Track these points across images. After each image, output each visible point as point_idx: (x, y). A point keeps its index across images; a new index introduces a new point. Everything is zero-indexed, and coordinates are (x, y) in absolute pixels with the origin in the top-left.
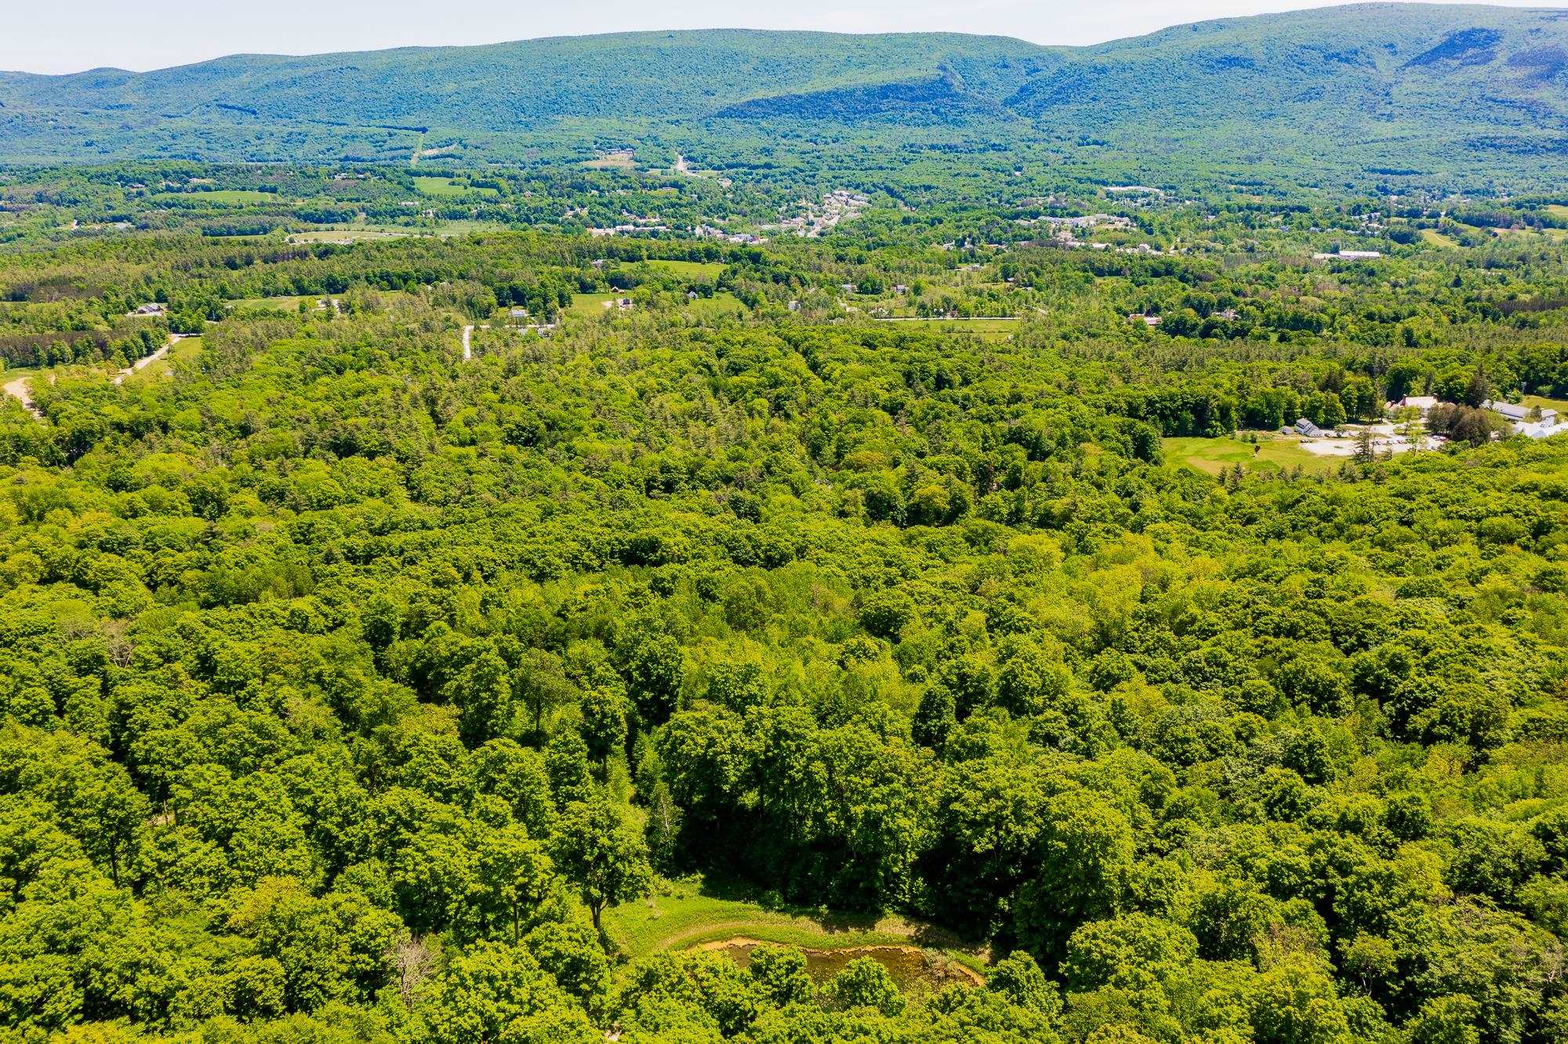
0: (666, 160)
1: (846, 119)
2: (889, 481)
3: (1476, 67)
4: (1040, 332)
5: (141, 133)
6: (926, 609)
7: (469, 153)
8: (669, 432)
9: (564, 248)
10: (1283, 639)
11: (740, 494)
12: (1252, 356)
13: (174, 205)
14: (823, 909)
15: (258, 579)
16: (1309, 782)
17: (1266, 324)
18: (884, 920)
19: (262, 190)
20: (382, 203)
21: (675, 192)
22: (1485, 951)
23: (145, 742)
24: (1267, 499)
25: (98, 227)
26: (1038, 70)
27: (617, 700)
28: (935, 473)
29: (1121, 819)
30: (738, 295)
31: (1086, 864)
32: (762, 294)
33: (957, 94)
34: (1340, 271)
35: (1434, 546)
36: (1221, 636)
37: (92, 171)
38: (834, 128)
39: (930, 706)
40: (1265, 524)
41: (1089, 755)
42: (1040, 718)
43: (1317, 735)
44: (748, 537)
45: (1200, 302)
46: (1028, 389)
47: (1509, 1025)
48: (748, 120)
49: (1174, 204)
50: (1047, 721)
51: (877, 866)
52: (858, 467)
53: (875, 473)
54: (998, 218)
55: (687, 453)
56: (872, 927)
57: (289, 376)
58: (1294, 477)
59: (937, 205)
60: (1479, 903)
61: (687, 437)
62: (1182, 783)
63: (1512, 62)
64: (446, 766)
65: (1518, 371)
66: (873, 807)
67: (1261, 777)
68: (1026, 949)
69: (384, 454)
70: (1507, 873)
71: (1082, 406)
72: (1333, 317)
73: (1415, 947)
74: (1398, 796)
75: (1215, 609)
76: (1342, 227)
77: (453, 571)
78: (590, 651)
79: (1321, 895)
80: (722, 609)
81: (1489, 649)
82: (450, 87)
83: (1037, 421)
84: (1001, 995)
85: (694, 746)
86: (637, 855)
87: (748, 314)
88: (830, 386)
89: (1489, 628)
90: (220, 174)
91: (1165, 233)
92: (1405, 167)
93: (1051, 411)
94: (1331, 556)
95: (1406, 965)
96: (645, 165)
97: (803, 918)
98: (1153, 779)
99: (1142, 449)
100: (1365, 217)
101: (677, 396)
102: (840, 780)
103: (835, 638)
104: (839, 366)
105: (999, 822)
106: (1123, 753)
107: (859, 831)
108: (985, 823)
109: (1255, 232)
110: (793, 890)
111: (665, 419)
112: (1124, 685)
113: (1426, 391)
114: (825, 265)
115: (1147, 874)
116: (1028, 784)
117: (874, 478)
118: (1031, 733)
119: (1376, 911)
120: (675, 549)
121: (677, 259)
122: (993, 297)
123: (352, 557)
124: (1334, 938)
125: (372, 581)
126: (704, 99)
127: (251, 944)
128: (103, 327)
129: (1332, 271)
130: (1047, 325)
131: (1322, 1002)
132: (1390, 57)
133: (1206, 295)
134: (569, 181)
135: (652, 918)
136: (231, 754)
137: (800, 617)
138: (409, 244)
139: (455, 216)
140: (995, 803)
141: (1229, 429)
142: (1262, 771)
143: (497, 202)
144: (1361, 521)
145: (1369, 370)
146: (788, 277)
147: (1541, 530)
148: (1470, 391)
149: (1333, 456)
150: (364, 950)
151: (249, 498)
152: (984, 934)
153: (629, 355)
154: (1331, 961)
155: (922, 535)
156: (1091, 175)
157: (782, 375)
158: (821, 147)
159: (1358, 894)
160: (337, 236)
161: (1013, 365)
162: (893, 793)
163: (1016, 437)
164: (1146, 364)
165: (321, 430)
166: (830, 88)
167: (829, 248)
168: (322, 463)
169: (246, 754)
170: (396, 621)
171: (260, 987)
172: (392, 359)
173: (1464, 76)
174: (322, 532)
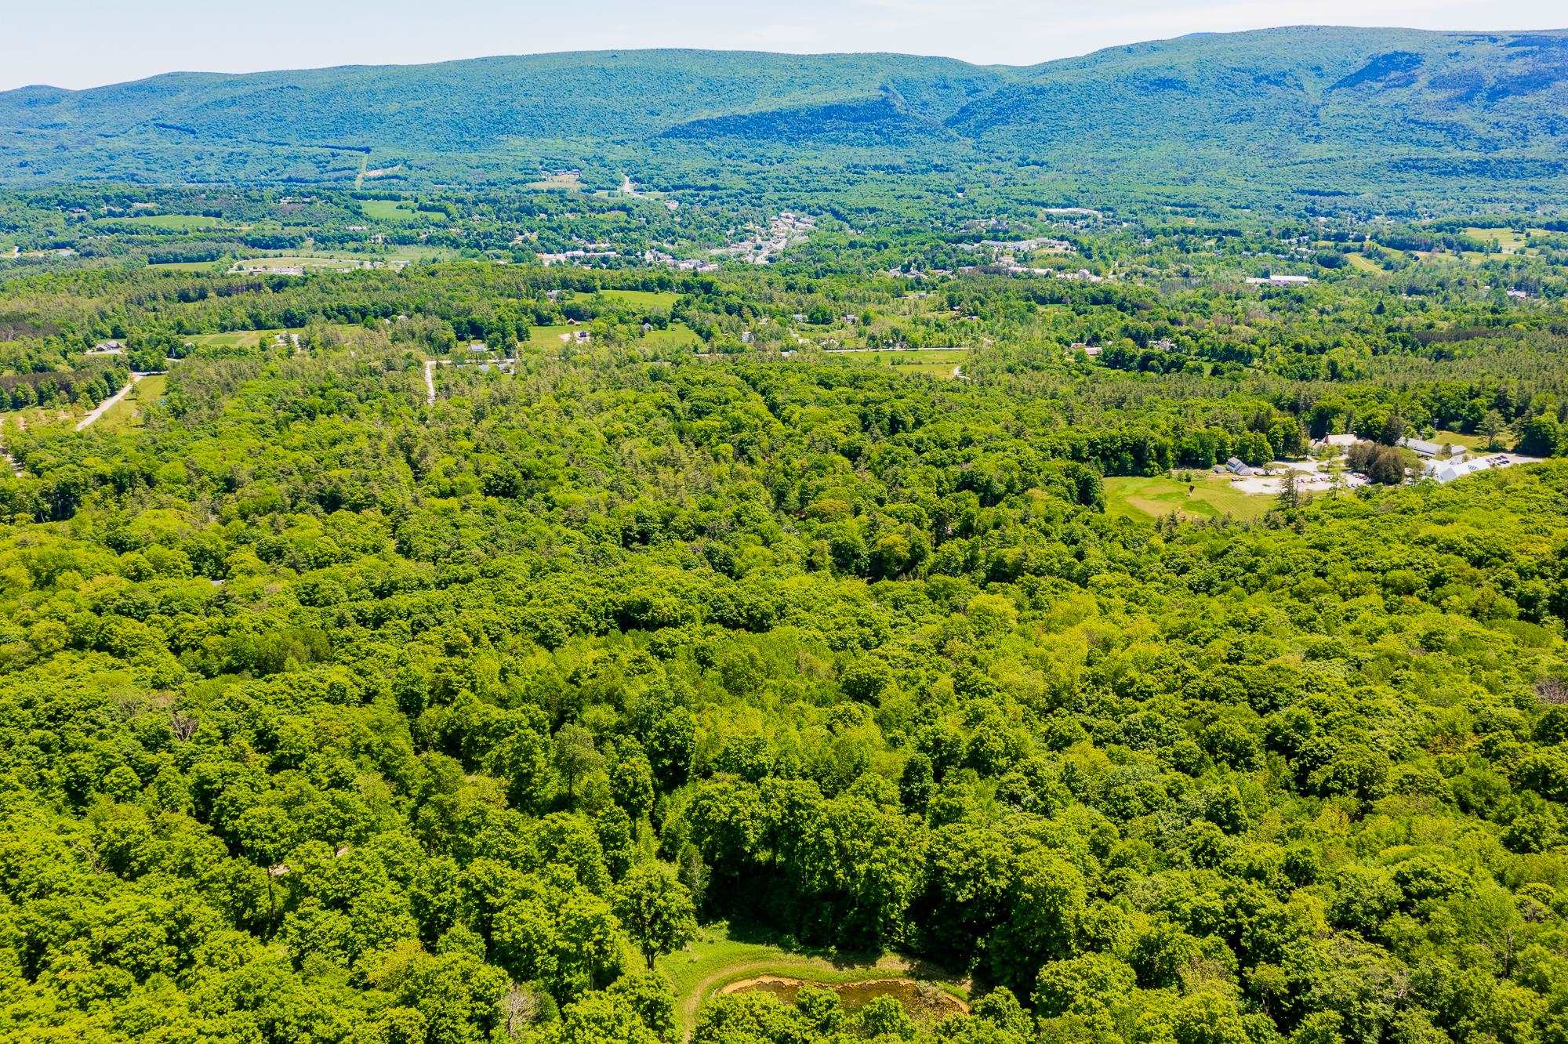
0: (613, 181)
1: (790, 139)
2: (852, 529)
3: (1398, 90)
4: (986, 365)
5: (77, 153)
6: (901, 672)
7: (414, 175)
8: (640, 479)
9: (519, 280)
10: (1207, 702)
11: (714, 544)
12: (1187, 392)
13: (117, 231)
14: (832, 949)
15: (278, 644)
16: (1227, 832)
17: (1200, 354)
18: (883, 958)
19: (206, 214)
20: (329, 228)
21: (623, 215)
22: (1350, 975)
23: (246, 820)
24: (1198, 548)
25: (41, 255)
26: (977, 91)
27: (642, 768)
28: (896, 521)
29: (1073, 872)
30: (692, 326)
31: (1048, 911)
32: (716, 326)
33: (899, 115)
34: (1270, 297)
35: (1345, 597)
36: (1155, 699)
37: (32, 195)
38: (778, 149)
39: (912, 771)
40: (1196, 575)
41: (1046, 812)
42: (1004, 779)
43: (1234, 791)
44: (731, 597)
45: (1138, 332)
46: (977, 430)
47: (1369, 1030)
48: (693, 140)
49: (1112, 227)
50: (1011, 781)
51: (878, 913)
52: (823, 517)
53: (840, 523)
54: (942, 243)
55: (660, 503)
56: (874, 964)
57: (262, 422)
58: (1224, 524)
59: (882, 229)
60: (1350, 937)
61: (657, 484)
62: (1124, 835)
63: (1433, 85)
64: (512, 838)
65: (1430, 408)
66: (874, 866)
67: (1188, 829)
68: (1005, 985)
69: (369, 506)
70: (1374, 911)
71: (1029, 449)
72: (1263, 348)
73: (1302, 973)
74: (1295, 847)
75: (1150, 671)
76: (1273, 251)
77: (464, 636)
78: (603, 716)
79: (1232, 932)
80: (719, 674)
81: (1377, 709)
82: (394, 107)
83: (987, 466)
84: (990, 1022)
85: (719, 813)
86: (686, 911)
87: (704, 347)
88: (791, 430)
89: (1378, 689)
90: (163, 199)
91: (1104, 258)
92: (1332, 188)
93: (1000, 454)
94: (1253, 612)
95: (1294, 988)
96: (592, 187)
97: (817, 959)
98: (1100, 833)
99: (1085, 494)
100: (1294, 240)
101: (644, 440)
102: (847, 844)
103: (821, 702)
104: (797, 408)
105: (977, 876)
106: (1077, 810)
107: (862, 885)
108: (966, 877)
109: (1190, 256)
110: (806, 933)
111: (636, 466)
112: (1075, 747)
113: (1347, 429)
114: (776, 295)
115: (1096, 917)
116: (999, 845)
117: (839, 528)
118: (998, 792)
119: (1274, 945)
120: (665, 609)
121: (630, 288)
122: (940, 327)
123: (363, 621)
124: (1242, 965)
125: (387, 646)
126: (649, 119)
127: (393, 997)
128: (63, 367)
129: (1263, 298)
130: (993, 357)
131: (1227, 1020)
132: (1317, 79)
133: (1144, 325)
134: (517, 205)
135: (691, 961)
136: (319, 827)
137: (790, 683)
138: (366, 275)
139: (404, 241)
140: (973, 861)
141: (1166, 468)
142: (1189, 823)
143: (446, 226)
144: (1281, 572)
145: (1294, 408)
146: (741, 308)
147: (1437, 581)
148: (1387, 428)
149: (1261, 495)
150: (480, 998)
151: (247, 556)
152: (965, 968)
153: (594, 396)
154: (1240, 985)
155: (887, 590)
156: (1031, 196)
157: (744, 419)
158: (767, 167)
159: (1260, 931)
160: (286, 265)
161: (962, 405)
162: (889, 853)
163: (967, 483)
164: (1088, 400)
165: (306, 482)
166: (774, 108)
167: (778, 276)
168: (313, 518)
169: (330, 827)
170: (424, 690)
171: (409, 1031)
172: (361, 401)
173: (1387, 98)
174: (327, 592)
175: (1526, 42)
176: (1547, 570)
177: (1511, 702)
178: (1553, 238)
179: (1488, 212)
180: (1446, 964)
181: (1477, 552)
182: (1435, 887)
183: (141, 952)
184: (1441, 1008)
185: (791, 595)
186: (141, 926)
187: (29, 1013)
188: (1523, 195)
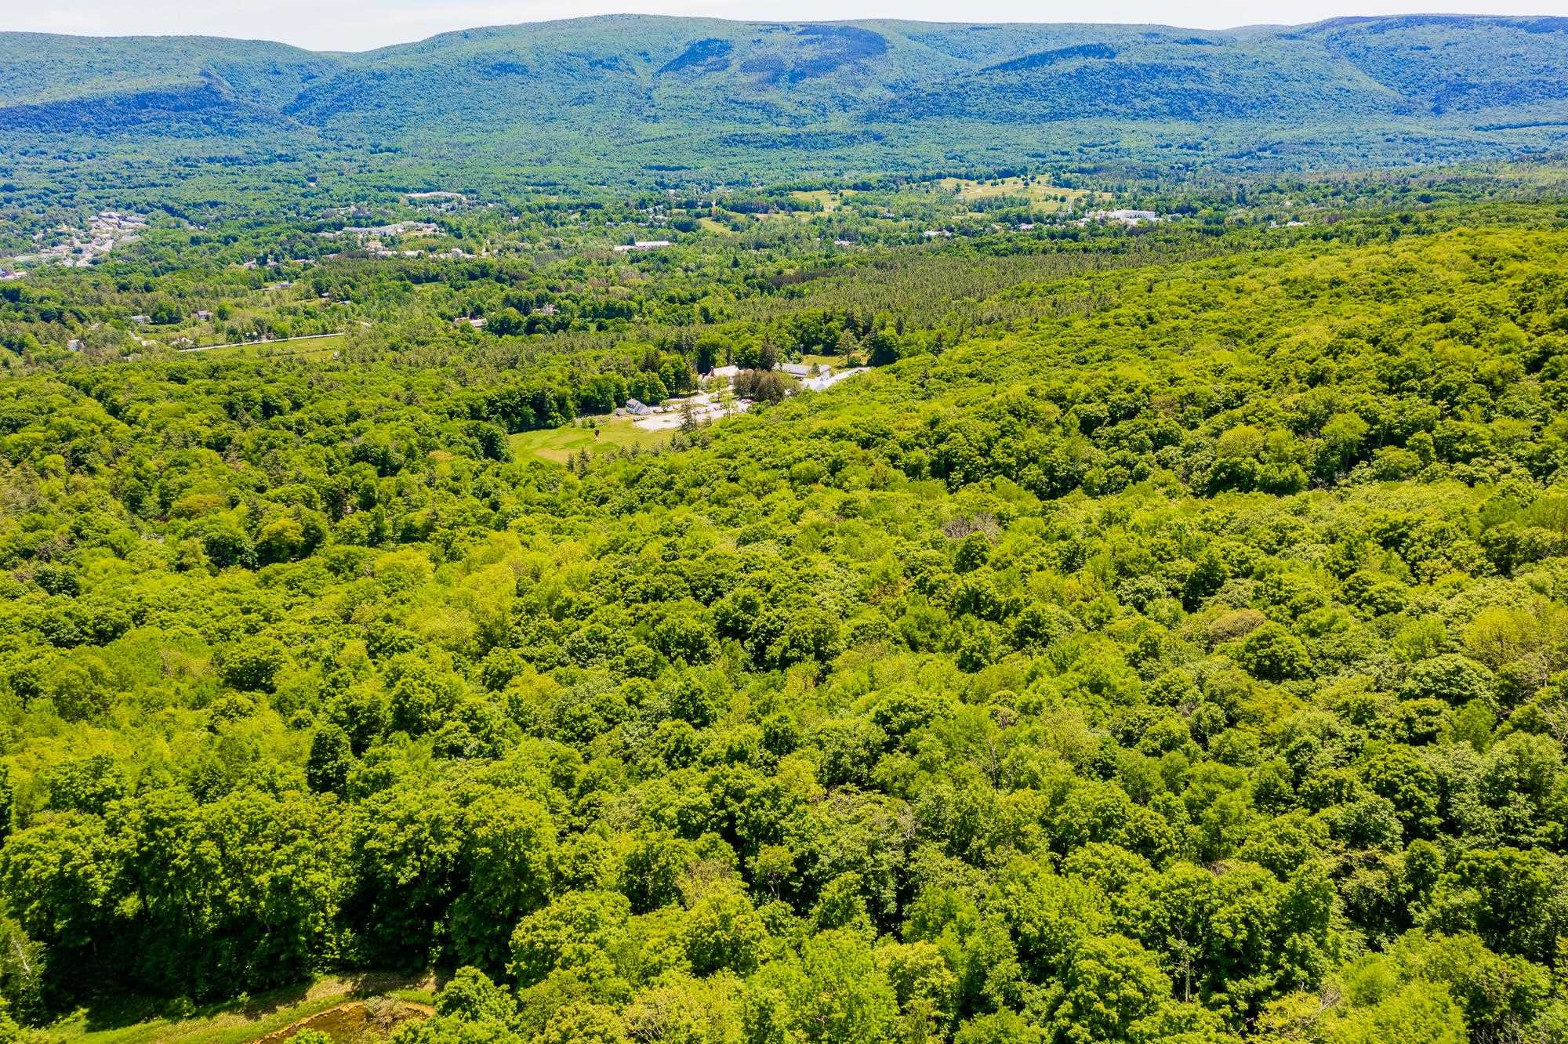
1: (100, 132)
2: (230, 523)
3: (716, 73)
4: (366, 346)
6: (299, 649)
10: (651, 603)
11: (47, 567)
12: (577, 347)
14: (243, 997)
16: (697, 727)
17: (584, 315)
18: (315, 986)
22: (858, 831)
24: (614, 478)
26: (313, 77)
28: (281, 505)
29: (538, 808)
31: (513, 862)
32: (31, 336)
33: (227, 103)
34: (638, 261)
35: (759, 496)
36: (597, 613)
39: (323, 749)
40: (617, 501)
41: (496, 755)
42: (440, 732)
43: (697, 683)
44: (68, 614)
45: (520, 301)
46: (366, 405)
47: (885, 885)
49: (478, 208)
50: (448, 733)
51: (296, 932)
52: (190, 514)
53: (212, 517)
54: (299, 232)
56: (303, 998)
58: (634, 454)
59: (228, 222)
60: (846, 792)
62: (587, 758)
63: (746, 68)
65: (795, 335)
66: (279, 872)
67: (656, 734)
68: (470, 962)
70: (862, 760)
71: (424, 415)
72: (640, 303)
73: (806, 844)
74: (770, 719)
75: (587, 588)
76: (633, 220)
79: (725, 825)
80: (50, 702)
81: (816, 575)
83: (382, 437)
84: (454, 1017)
85: (44, 867)
87: (16, 361)
88: (139, 429)
89: (812, 557)
91: (473, 236)
92: (676, 163)
93: (393, 424)
94: (678, 520)
95: (801, 863)
97: (222, 1015)
98: (561, 762)
99: (491, 448)
100: (651, 210)
102: (236, 853)
103: (200, 702)
104: (145, 407)
105: (419, 846)
106: (528, 744)
107: (269, 901)
108: (406, 851)
109: (558, 230)
110: (203, 989)
112: (516, 679)
113: (728, 361)
114: (105, 296)
115: (572, 853)
116: (441, 801)
117: (211, 522)
118: (435, 749)
119: (770, 823)
122: (309, 314)
124: (742, 858)
129: (632, 262)
130: (374, 337)
131: (742, 918)
132: (646, 64)
133: (524, 294)
137: (152, 690)
140: (411, 829)
141: (569, 418)
142: (656, 728)
144: (697, 484)
145: (678, 348)
146: (61, 313)
147: (835, 467)
148: (763, 355)
149: (663, 430)
152: (425, 964)
154: (744, 880)
155: (278, 573)
156: (390, 183)
157: (75, 425)
158: (74, 164)
159: (754, 814)
161: (344, 383)
162: (299, 850)
163: (361, 455)
164: (480, 365)
166: (73, 97)
167: (107, 277)
173: (707, 81)
175: (813, 31)
176: (923, 441)
177: (929, 545)
178: (861, 196)
179: (808, 178)
180: (945, 789)
181: (864, 435)
182: (915, 717)
184: (951, 837)
185: (149, 599)
188: (831, 163)
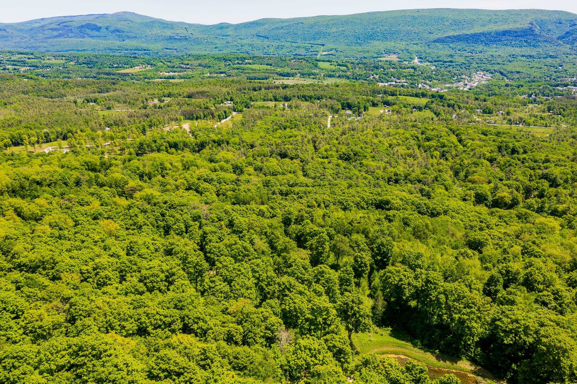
0: (411, 58)
1: (486, 44)
2: (486, 189)
4: (562, 134)
5: (232, 44)
6: (495, 242)
7: (338, 54)
8: (399, 161)
9: (368, 90)
11: (424, 187)
13: (239, 69)
14: (437, 351)
15: (251, 197)
18: (461, 361)
19: (267, 65)
20: (306, 71)
21: (412, 70)
23: (210, 246)
25: (215, 75)
27: (367, 258)
28: (507, 188)
30: (433, 111)
32: (442, 111)
33: (537, 34)
37: (216, 56)
38: (480, 47)
39: (492, 281)
41: (561, 313)
42: (541, 294)
44: (425, 204)
46: (553, 157)
48: (445, 43)
50: (544, 295)
51: (461, 340)
52: (473, 182)
53: (481, 185)
54: (549, 86)
55: (405, 169)
56: (456, 363)
57: (268, 129)
59: (521, 80)
61: (406, 164)
64: (304, 271)
66: (463, 316)
69: (296, 159)
77: (315, 203)
78: (360, 238)
80: (411, 230)
82: (334, 30)
83: (556, 171)
85: (394, 280)
86: (368, 316)
87: (436, 118)
88: (466, 149)
90: (255, 59)
93: (563, 168)
96: (402, 60)
97: (429, 353)
101: (404, 147)
102: (450, 303)
103: (456, 248)
104: (471, 142)
105: (517, 333)
107: (455, 324)
108: (510, 332)
110: (426, 342)
111: (398, 156)
114: (470, 101)
116: (532, 320)
117: (479, 187)
118: (536, 299)
120: (396, 205)
121: (410, 96)
122: (542, 118)
123: (281, 193)
125: (287, 203)
126: (428, 35)
127: (234, 319)
128: (213, 108)
130: (566, 131)
134: (373, 65)
135: (370, 340)
136: (235, 255)
137: (442, 238)
138: (314, 86)
139: (330, 76)
140: (515, 325)
143: (346, 72)
146: (454, 105)
150: (269, 329)
151: (251, 169)
152: (504, 376)
153: (387, 131)
155: (497, 212)
157: (446, 143)
158: (474, 55)
160: (289, 81)
161: (547, 147)
162: (472, 312)
163: (545, 177)
165: (277, 148)
166: (481, 31)
167: (472, 95)
168: (275, 160)
169: (240, 256)
170: (293, 218)
171: (235, 334)
172: (303, 126)
174: (273, 184)
183: (155, 282)
186: (156, 272)
187: (107, 292)
